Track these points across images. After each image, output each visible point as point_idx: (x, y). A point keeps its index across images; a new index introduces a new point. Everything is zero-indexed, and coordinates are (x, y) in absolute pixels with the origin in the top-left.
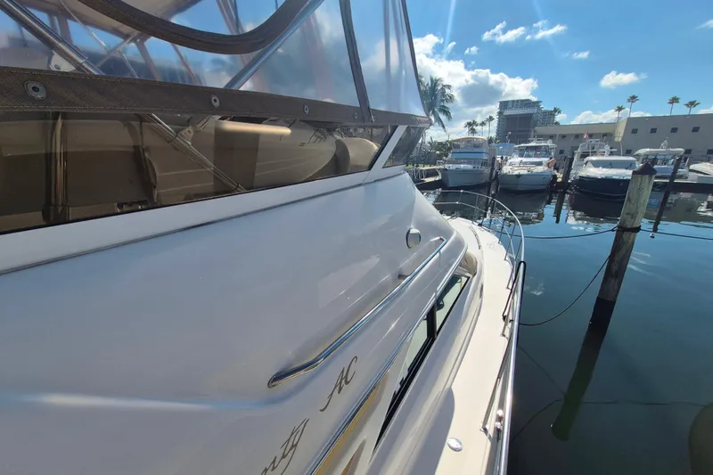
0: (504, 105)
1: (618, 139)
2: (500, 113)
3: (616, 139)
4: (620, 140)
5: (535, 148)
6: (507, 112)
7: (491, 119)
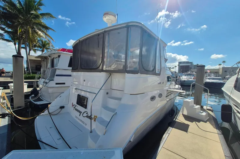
0: (180, 63)
1: (220, 73)
2: (179, 65)
3: (220, 74)
4: (221, 74)
5: (189, 74)
6: (181, 65)
7: (176, 67)
